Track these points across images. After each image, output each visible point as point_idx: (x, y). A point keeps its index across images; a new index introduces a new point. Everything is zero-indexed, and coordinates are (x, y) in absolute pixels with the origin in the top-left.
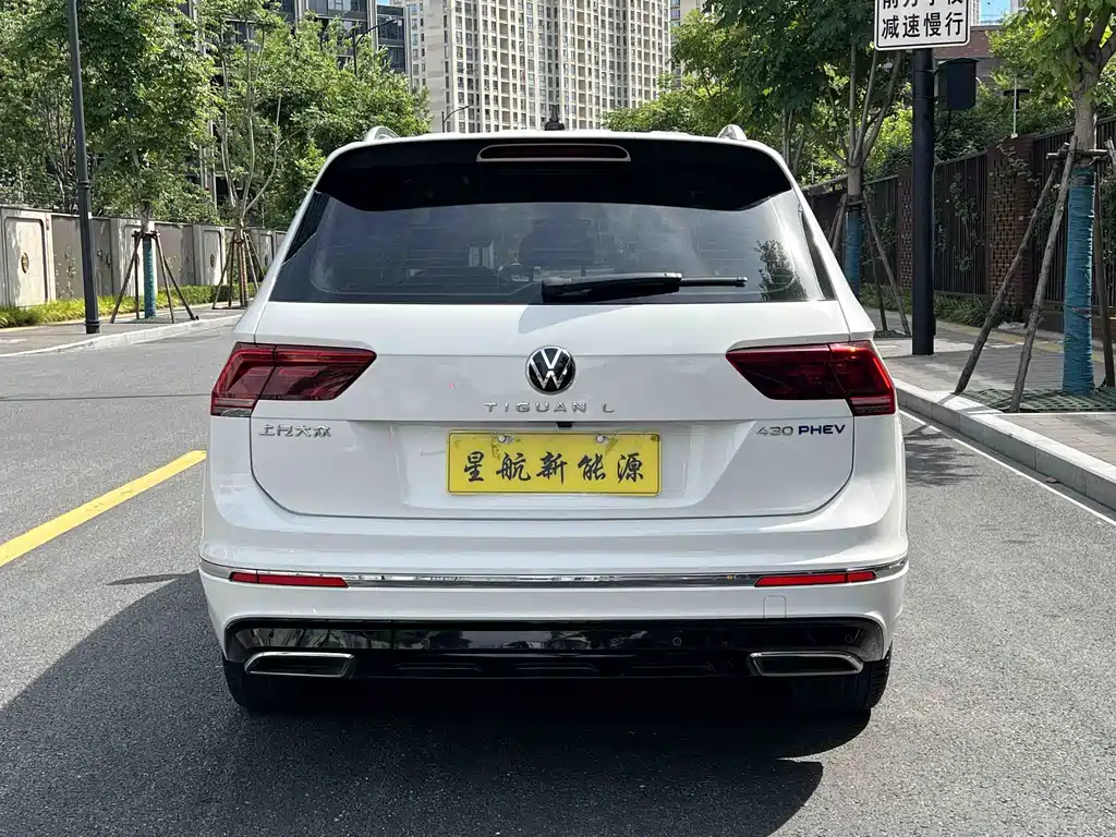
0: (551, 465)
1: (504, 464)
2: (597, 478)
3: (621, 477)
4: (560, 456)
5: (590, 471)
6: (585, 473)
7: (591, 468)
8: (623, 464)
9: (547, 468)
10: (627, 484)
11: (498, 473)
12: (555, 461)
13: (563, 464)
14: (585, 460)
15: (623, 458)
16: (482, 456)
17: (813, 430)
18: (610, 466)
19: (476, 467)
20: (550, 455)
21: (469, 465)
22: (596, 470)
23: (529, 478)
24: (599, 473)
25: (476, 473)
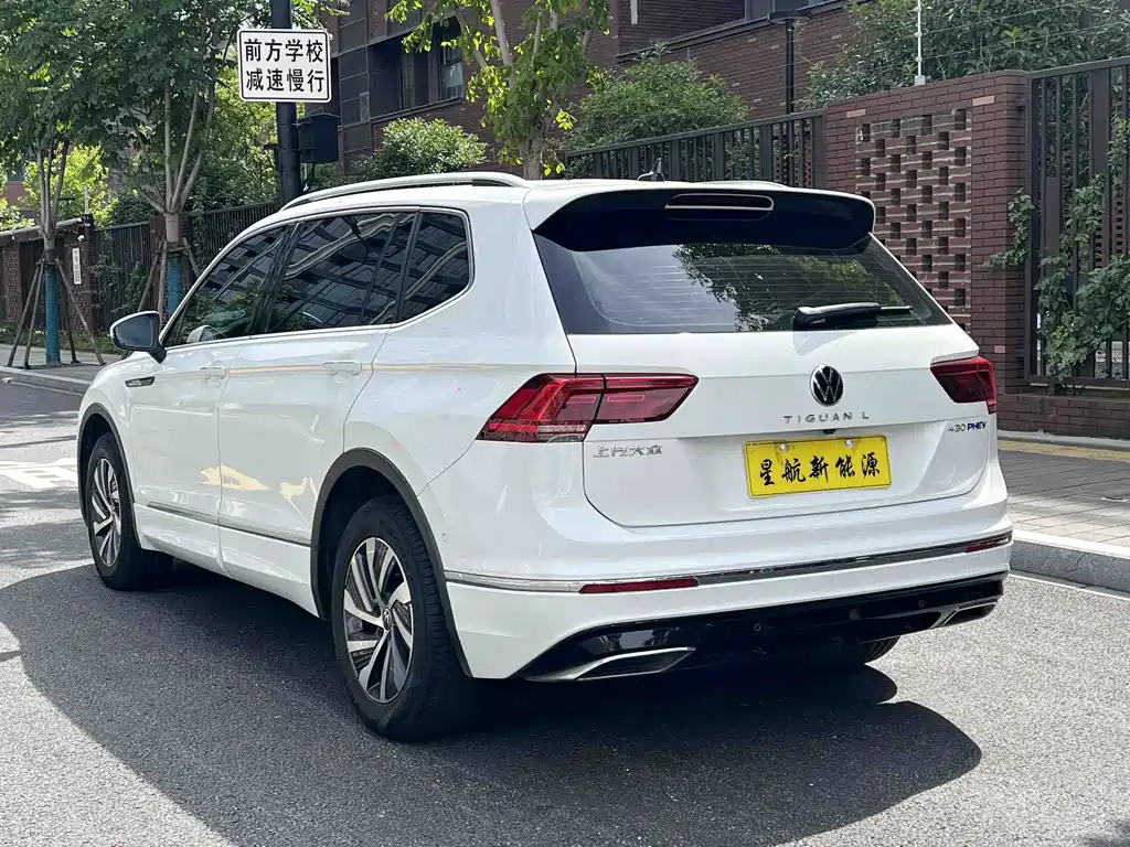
0: (818, 467)
1: (786, 468)
2: (849, 475)
3: (865, 473)
4: (823, 459)
5: (844, 470)
6: (841, 472)
7: (844, 466)
8: (865, 462)
9: (815, 470)
10: (869, 477)
11: (783, 476)
12: (820, 463)
13: (826, 465)
14: (840, 461)
15: (865, 457)
16: (771, 463)
17: (974, 427)
18: (856, 465)
19: (768, 472)
20: (816, 459)
21: (763, 471)
22: (848, 469)
23: (805, 479)
24: (850, 471)
25: (768, 478)
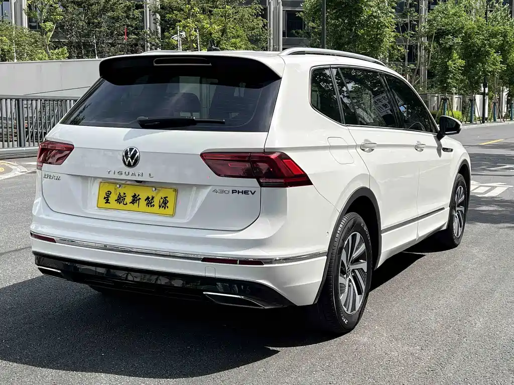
0: (135, 199)
1: (118, 197)
2: (151, 206)
3: (160, 207)
4: (139, 195)
5: (149, 203)
6: (147, 204)
8: (162, 201)
9: (133, 200)
10: (162, 209)
11: (116, 200)
12: (136, 197)
13: (140, 199)
14: (148, 198)
15: (162, 198)
16: (111, 193)
17: (239, 192)
18: (156, 202)
19: (108, 197)
20: (135, 195)
21: (106, 196)
22: (151, 203)
23: (126, 204)
24: (152, 204)
25: (108, 200)
